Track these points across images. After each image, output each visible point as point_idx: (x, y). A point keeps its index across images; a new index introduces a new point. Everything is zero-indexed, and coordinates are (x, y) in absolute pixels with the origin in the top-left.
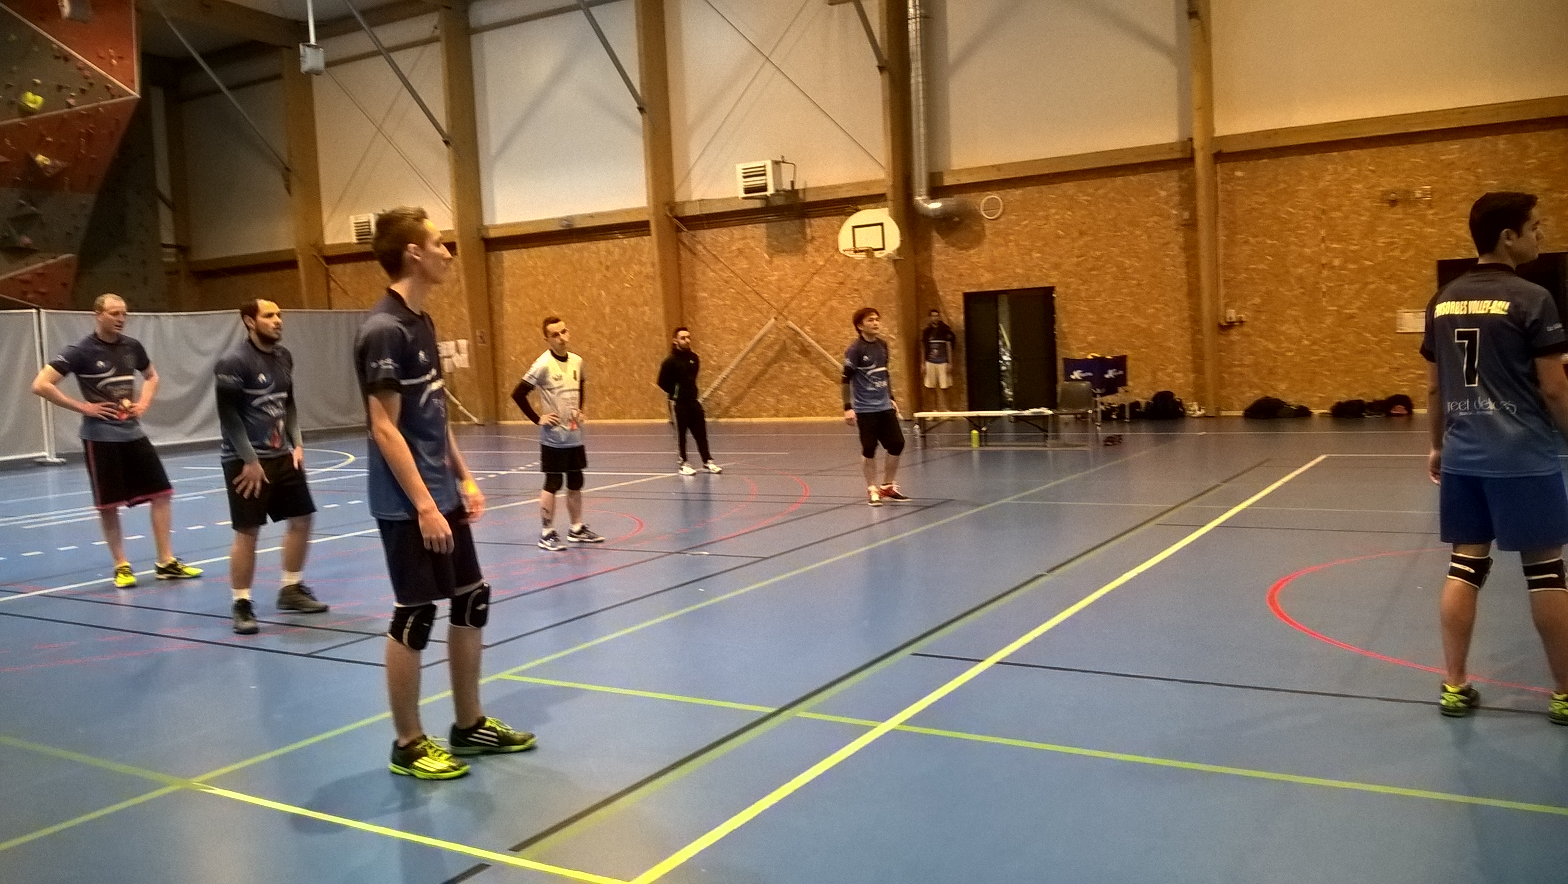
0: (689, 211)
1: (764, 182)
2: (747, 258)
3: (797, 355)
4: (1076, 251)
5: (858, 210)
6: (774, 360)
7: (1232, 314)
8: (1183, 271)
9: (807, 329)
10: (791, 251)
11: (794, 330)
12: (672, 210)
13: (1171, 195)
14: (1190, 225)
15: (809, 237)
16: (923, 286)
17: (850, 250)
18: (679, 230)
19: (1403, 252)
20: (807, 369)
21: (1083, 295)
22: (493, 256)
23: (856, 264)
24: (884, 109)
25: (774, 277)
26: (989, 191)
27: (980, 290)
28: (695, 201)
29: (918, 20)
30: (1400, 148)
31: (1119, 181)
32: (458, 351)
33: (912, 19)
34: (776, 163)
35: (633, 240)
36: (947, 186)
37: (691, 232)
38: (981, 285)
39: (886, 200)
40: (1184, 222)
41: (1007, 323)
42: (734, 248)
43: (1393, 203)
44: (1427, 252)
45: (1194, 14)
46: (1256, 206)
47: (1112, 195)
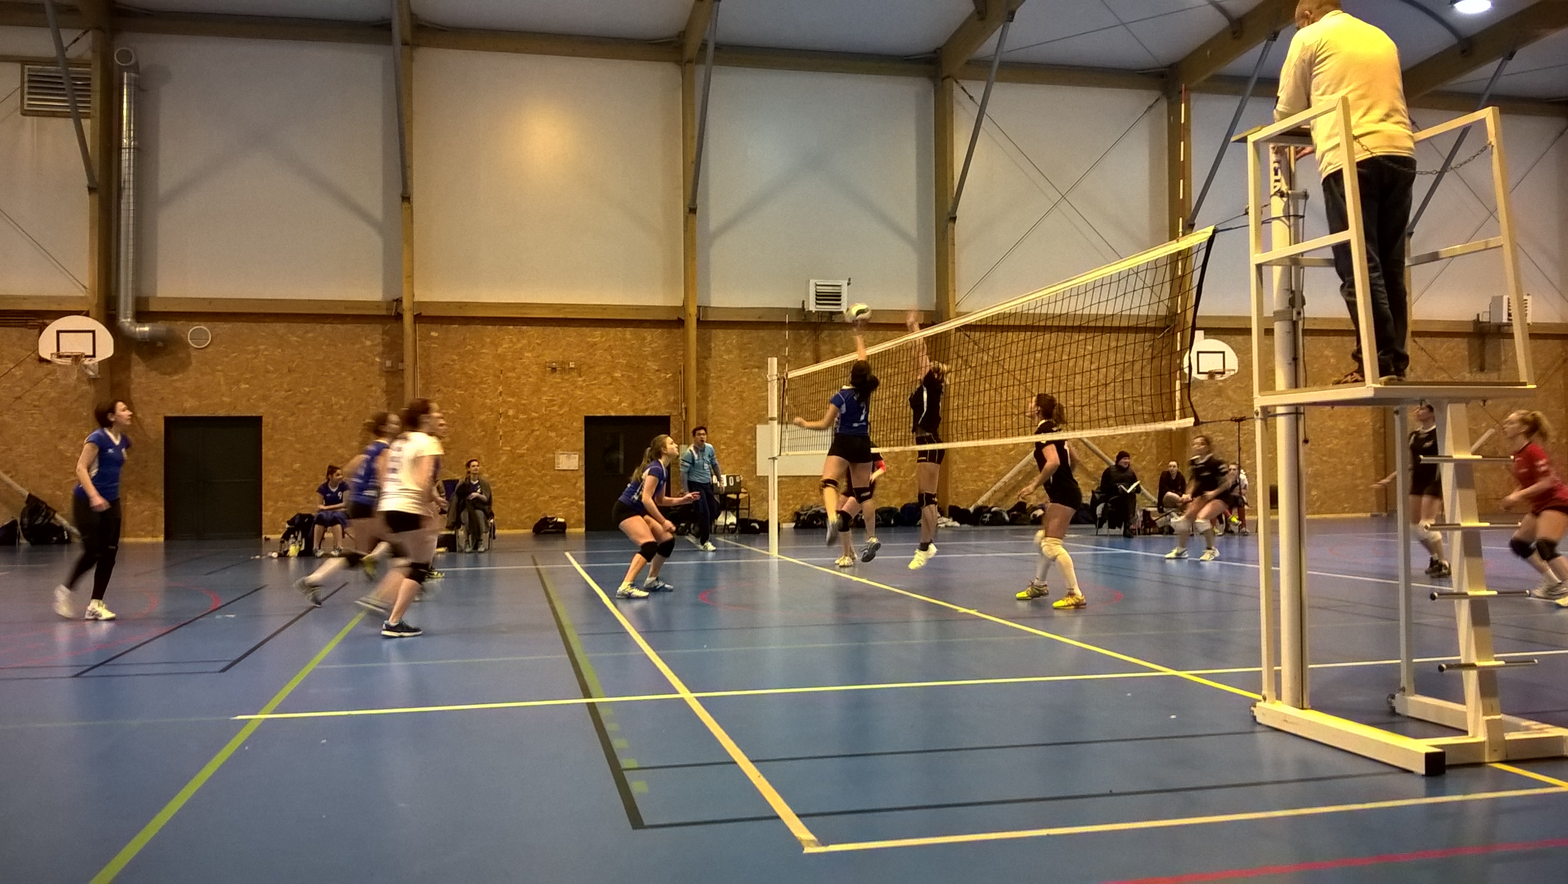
4: (285, 386)
13: (375, 345)
14: (395, 372)
17: (53, 355)
19: (561, 407)
21: (291, 425)
24: (92, 227)
26: (197, 321)
27: (184, 415)
29: (132, 150)
31: (328, 327)
33: (126, 148)
36: (153, 312)
38: (184, 410)
39: (95, 314)
40: (388, 370)
43: (554, 370)
44: (577, 408)
45: (406, 198)
46: (448, 362)
47: (321, 339)
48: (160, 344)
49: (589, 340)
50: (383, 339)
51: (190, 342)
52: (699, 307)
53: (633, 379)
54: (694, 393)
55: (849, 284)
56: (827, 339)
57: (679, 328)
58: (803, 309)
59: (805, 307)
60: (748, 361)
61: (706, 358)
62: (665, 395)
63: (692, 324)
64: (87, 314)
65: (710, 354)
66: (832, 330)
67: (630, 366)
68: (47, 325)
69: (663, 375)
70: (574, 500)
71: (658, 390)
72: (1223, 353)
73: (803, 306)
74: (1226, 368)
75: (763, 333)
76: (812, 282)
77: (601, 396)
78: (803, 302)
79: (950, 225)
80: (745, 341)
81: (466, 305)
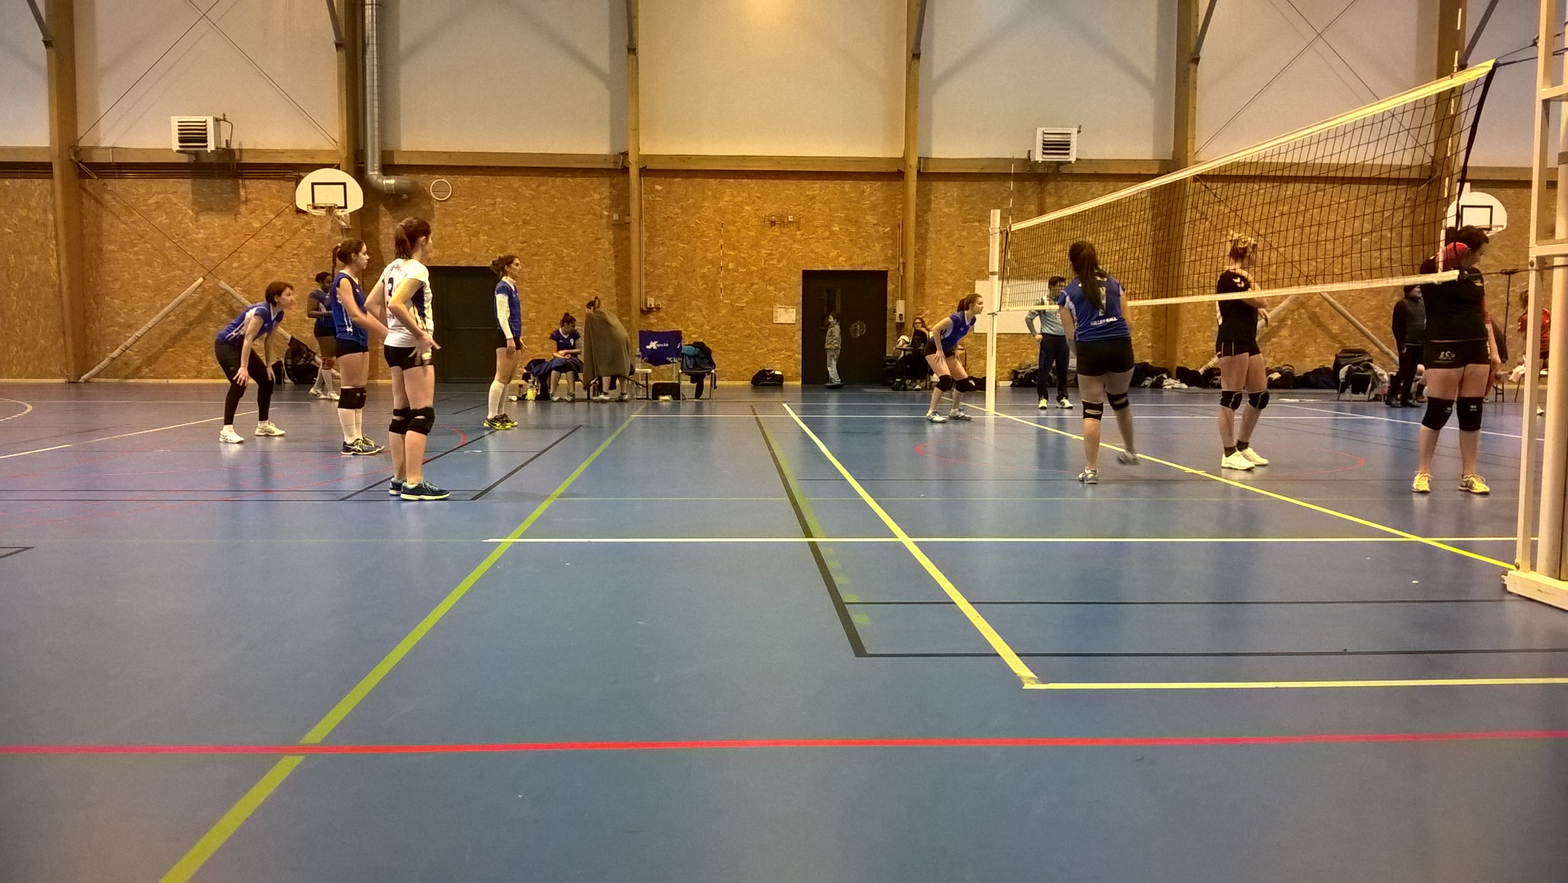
0: (98, 158)
1: (204, 137)
2: (166, 213)
6: (197, 320)
7: (651, 301)
8: (612, 262)
9: (238, 289)
10: (221, 210)
11: (224, 290)
12: (76, 154)
13: (604, 199)
15: (243, 198)
17: (309, 206)
19: (780, 261)
24: (340, 83)
25: (200, 235)
26: (439, 174)
28: (106, 148)
29: (374, 7)
30: (778, 181)
33: (369, 5)
34: (217, 120)
36: (398, 165)
37: (100, 180)
39: (343, 166)
40: (616, 222)
42: (150, 202)
43: (773, 223)
44: (795, 263)
45: (632, 50)
46: (672, 215)
47: (553, 192)
48: (405, 196)
49: (808, 193)
50: (611, 193)
51: (432, 194)
52: (920, 158)
53: (851, 233)
54: (912, 248)
55: (1079, 132)
56: (1052, 191)
57: (899, 181)
58: (1029, 159)
59: (1031, 157)
60: (969, 214)
61: (925, 211)
62: (882, 249)
63: (912, 175)
64: (338, 167)
65: (930, 207)
66: (1058, 181)
67: (848, 220)
68: (302, 178)
69: (881, 229)
70: (791, 354)
71: (877, 245)
72: (1491, 207)
73: (1029, 157)
74: (1493, 223)
75: (985, 185)
76: (1039, 131)
77: (819, 250)
78: (1029, 152)
79: (1192, 66)
80: (967, 193)
81: (689, 159)
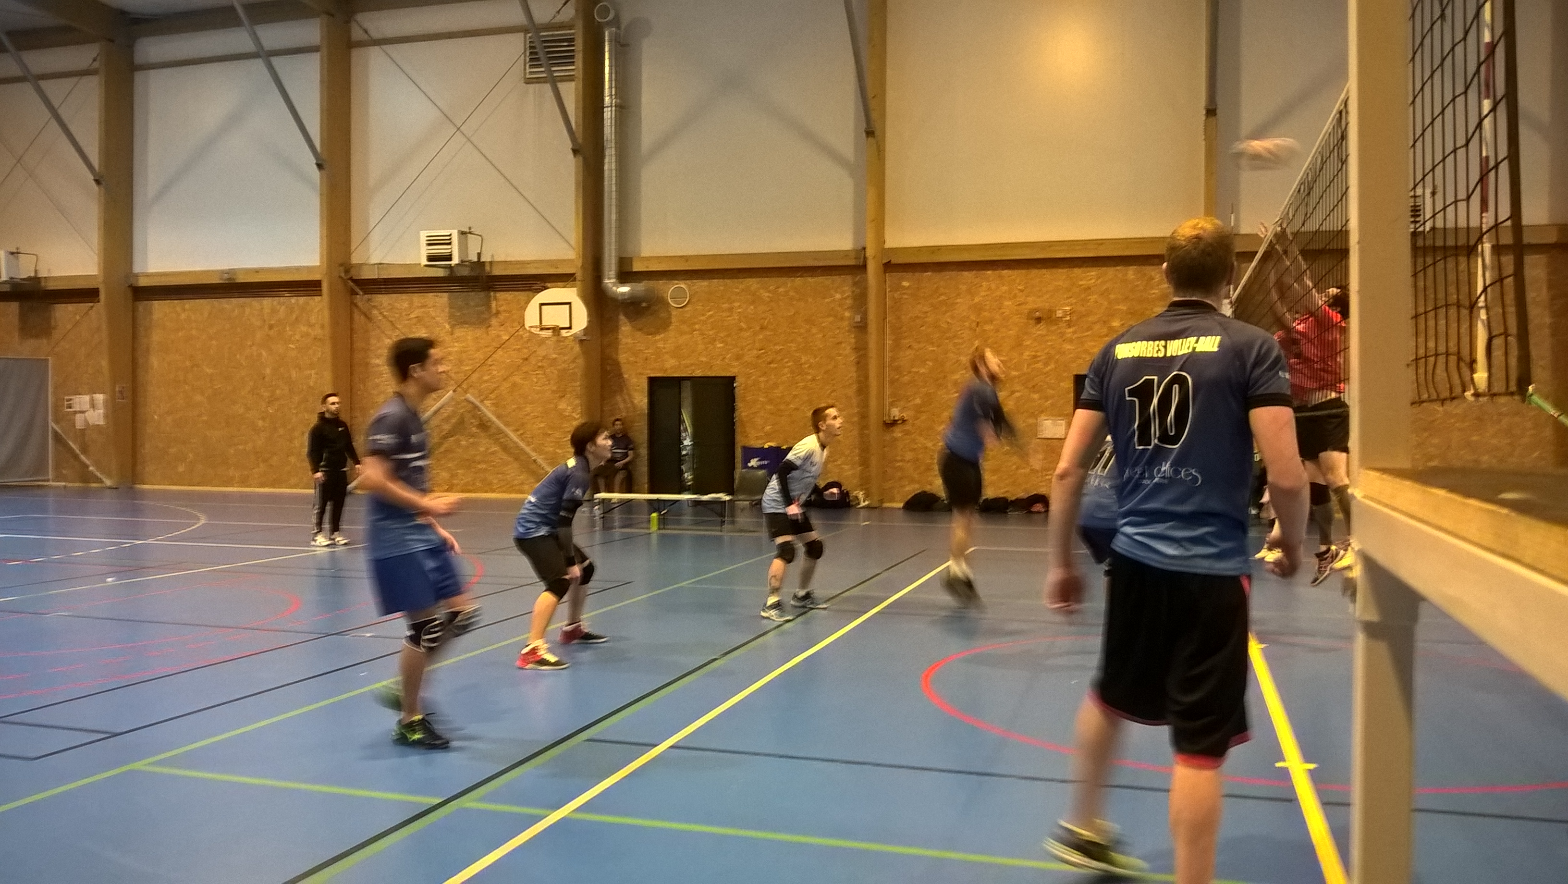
0: (367, 274)
1: (449, 251)
2: (427, 327)
3: (474, 429)
4: (757, 345)
5: (546, 288)
6: (450, 434)
7: (896, 413)
8: (854, 369)
9: (487, 403)
10: (475, 324)
11: (473, 403)
12: (347, 271)
13: (846, 298)
14: (861, 328)
15: (494, 311)
16: (608, 368)
17: (536, 327)
18: (354, 293)
19: (1046, 364)
20: (485, 444)
21: (762, 386)
22: (142, 306)
23: (543, 341)
24: (577, 190)
25: (456, 347)
26: (677, 280)
27: (665, 375)
28: (375, 264)
29: (614, 108)
30: (1044, 271)
31: (798, 281)
32: (93, 406)
33: (608, 107)
34: (462, 233)
35: (302, 300)
36: (635, 272)
37: (366, 296)
38: (666, 370)
39: (575, 280)
40: (855, 325)
41: (690, 409)
42: (412, 316)
43: (1039, 320)
44: (1065, 365)
45: (871, 133)
46: (920, 314)
47: (792, 293)
50: (853, 292)
51: (670, 301)
64: (570, 282)
81: (939, 250)
